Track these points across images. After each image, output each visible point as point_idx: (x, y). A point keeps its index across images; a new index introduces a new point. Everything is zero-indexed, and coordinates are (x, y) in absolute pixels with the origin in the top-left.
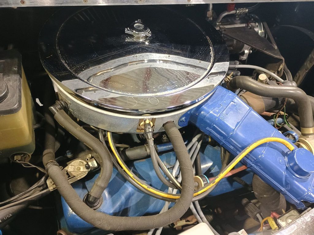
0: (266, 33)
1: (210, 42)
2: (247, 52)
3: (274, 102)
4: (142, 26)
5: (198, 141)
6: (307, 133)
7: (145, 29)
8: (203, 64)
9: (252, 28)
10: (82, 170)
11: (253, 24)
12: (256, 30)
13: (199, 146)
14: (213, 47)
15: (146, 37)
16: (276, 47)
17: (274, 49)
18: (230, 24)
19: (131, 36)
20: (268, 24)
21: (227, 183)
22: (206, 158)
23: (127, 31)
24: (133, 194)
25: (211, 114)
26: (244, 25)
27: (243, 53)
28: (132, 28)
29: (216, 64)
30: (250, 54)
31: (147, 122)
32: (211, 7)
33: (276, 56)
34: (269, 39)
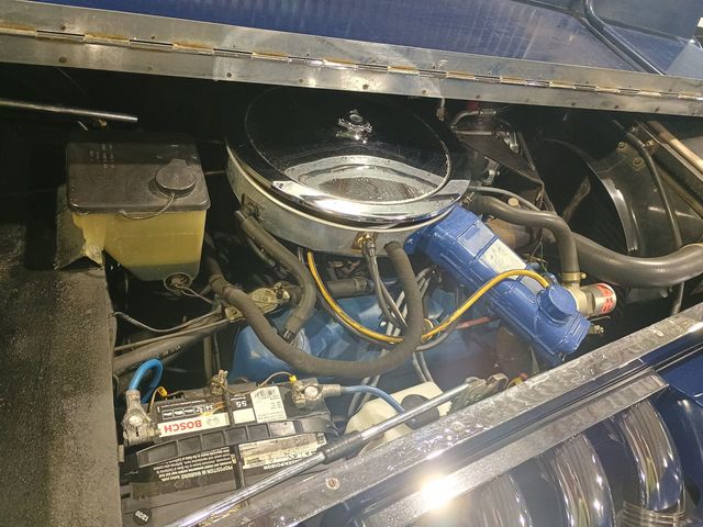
0: (520, 148)
1: (445, 148)
2: (492, 172)
3: (528, 235)
4: (360, 119)
5: (426, 277)
6: (569, 279)
7: (364, 123)
8: (432, 177)
9: (501, 138)
10: (270, 301)
11: (503, 133)
12: (507, 141)
13: (427, 284)
14: (450, 155)
15: (365, 132)
16: (534, 168)
17: (531, 169)
18: (469, 130)
19: (345, 129)
20: (524, 136)
21: (461, 342)
22: (435, 303)
23: (341, 122)
24: (336, 341)
25: (447, 237)
26: (490, 133)
27: (487, 175)
28: (348, 119)
29: (452, 181)
30: (496, 177)
31: (368, 237)
32: (443, 102)
33: (534, 179)
34: (524, 156)
